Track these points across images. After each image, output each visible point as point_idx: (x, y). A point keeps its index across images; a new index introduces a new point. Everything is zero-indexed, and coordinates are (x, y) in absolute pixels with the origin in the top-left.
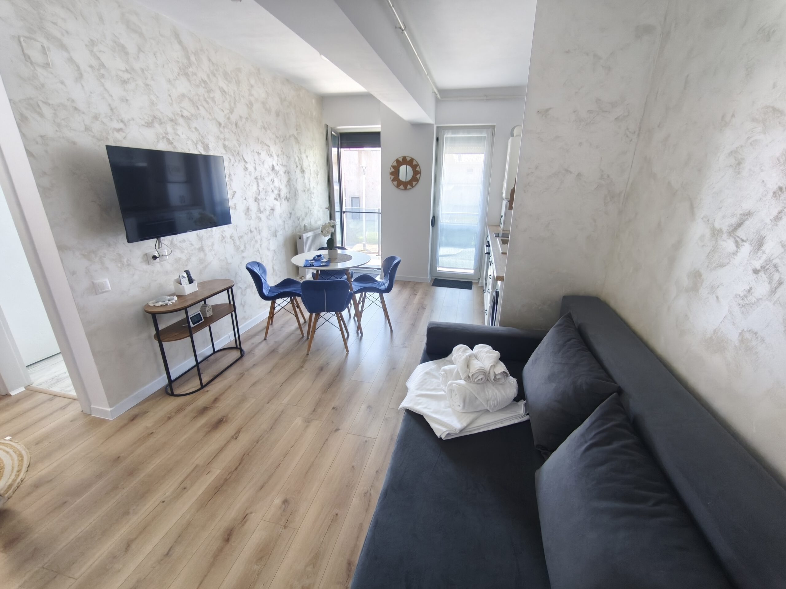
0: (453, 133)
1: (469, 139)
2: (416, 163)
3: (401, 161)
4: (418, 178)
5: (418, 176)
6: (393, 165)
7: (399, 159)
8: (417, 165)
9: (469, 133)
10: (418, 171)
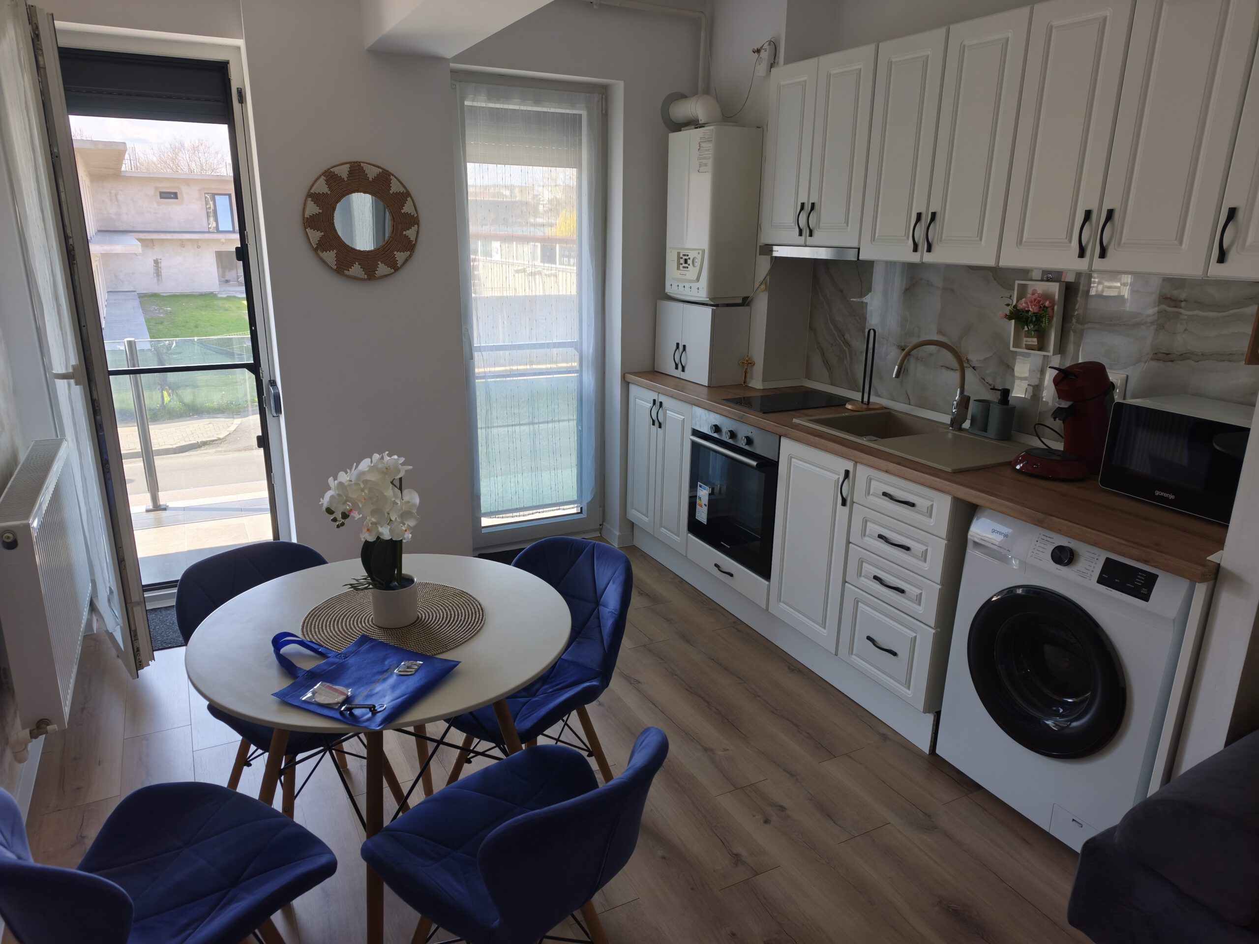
0: (490, 98)
1: (541, 119)
2: (402, 190)
3: (345, 176)
4: (413, 238)
5: (410, 233)
6: (312, 191)
7: (336, 170)
8: (405, 195)
9: (537, 101)
10: (407, 215)
